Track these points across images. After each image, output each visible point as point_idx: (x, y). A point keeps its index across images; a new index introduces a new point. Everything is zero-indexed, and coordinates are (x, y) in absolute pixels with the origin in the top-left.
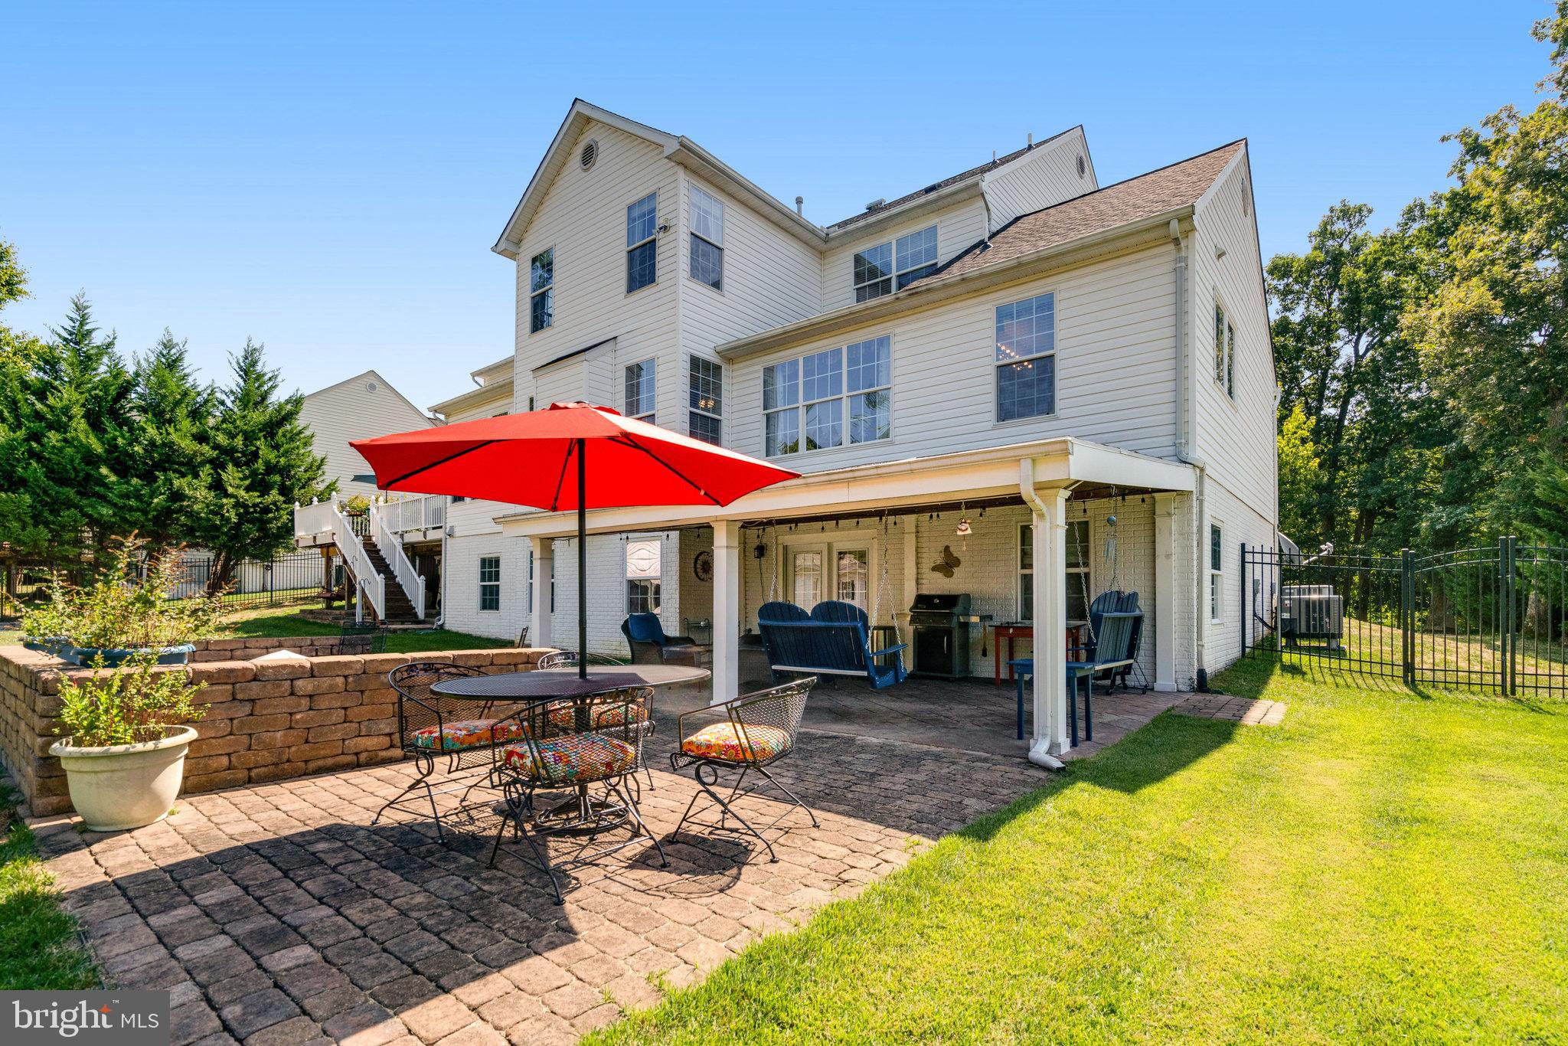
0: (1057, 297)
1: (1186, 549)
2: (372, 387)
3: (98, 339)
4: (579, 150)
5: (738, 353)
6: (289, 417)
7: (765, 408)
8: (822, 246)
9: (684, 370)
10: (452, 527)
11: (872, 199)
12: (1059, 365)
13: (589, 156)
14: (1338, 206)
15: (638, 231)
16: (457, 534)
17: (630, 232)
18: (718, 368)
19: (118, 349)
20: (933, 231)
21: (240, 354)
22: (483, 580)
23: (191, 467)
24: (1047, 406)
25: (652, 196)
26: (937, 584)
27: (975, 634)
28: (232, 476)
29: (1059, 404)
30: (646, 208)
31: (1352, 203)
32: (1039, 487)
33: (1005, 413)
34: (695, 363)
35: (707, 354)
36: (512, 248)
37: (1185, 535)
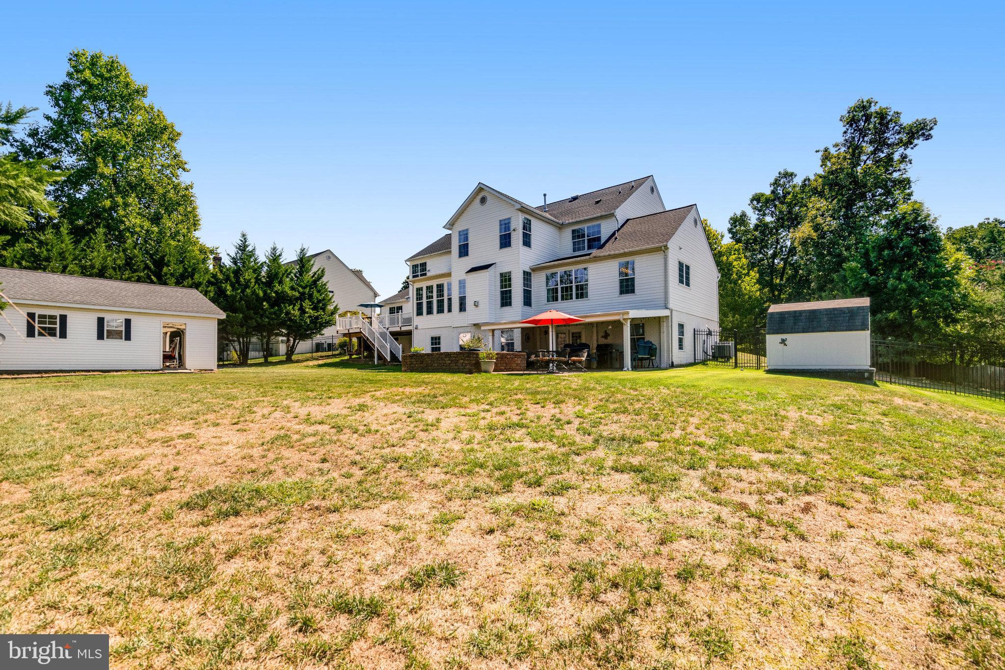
0: (636, 261)
1: (668, 330)
2: (329, 258)
3: (250, 248)
4: (479, 197)
5: (536, 269)
6: (320, 278)
7: (547, 286)
8: (560, 226)
9: (521, 275)
10: (417, 326)
11: (574, 195)
12: (636, 280)
13: (483, 200)
14: (782, 172)
15: (503, 230)
16: (419, 327)
17: (501, 229)
18: (530, 273)
19: (257, 253)
20: (599, 226)
21: (299, 251)
22: (432, 344)
23: (292, 301)
24: (633, 291)
25: (510, 219)
26: (603, 341)
27: (614, 355)
28: (307, 304)
29: (636, 291)
30: (507, 222)
31: (790, 170)
32: (624, 319)
33: (622, 293)
34: (524, 272)
35: (528, 270)
36: (450, 227)
37: (668, 327)
